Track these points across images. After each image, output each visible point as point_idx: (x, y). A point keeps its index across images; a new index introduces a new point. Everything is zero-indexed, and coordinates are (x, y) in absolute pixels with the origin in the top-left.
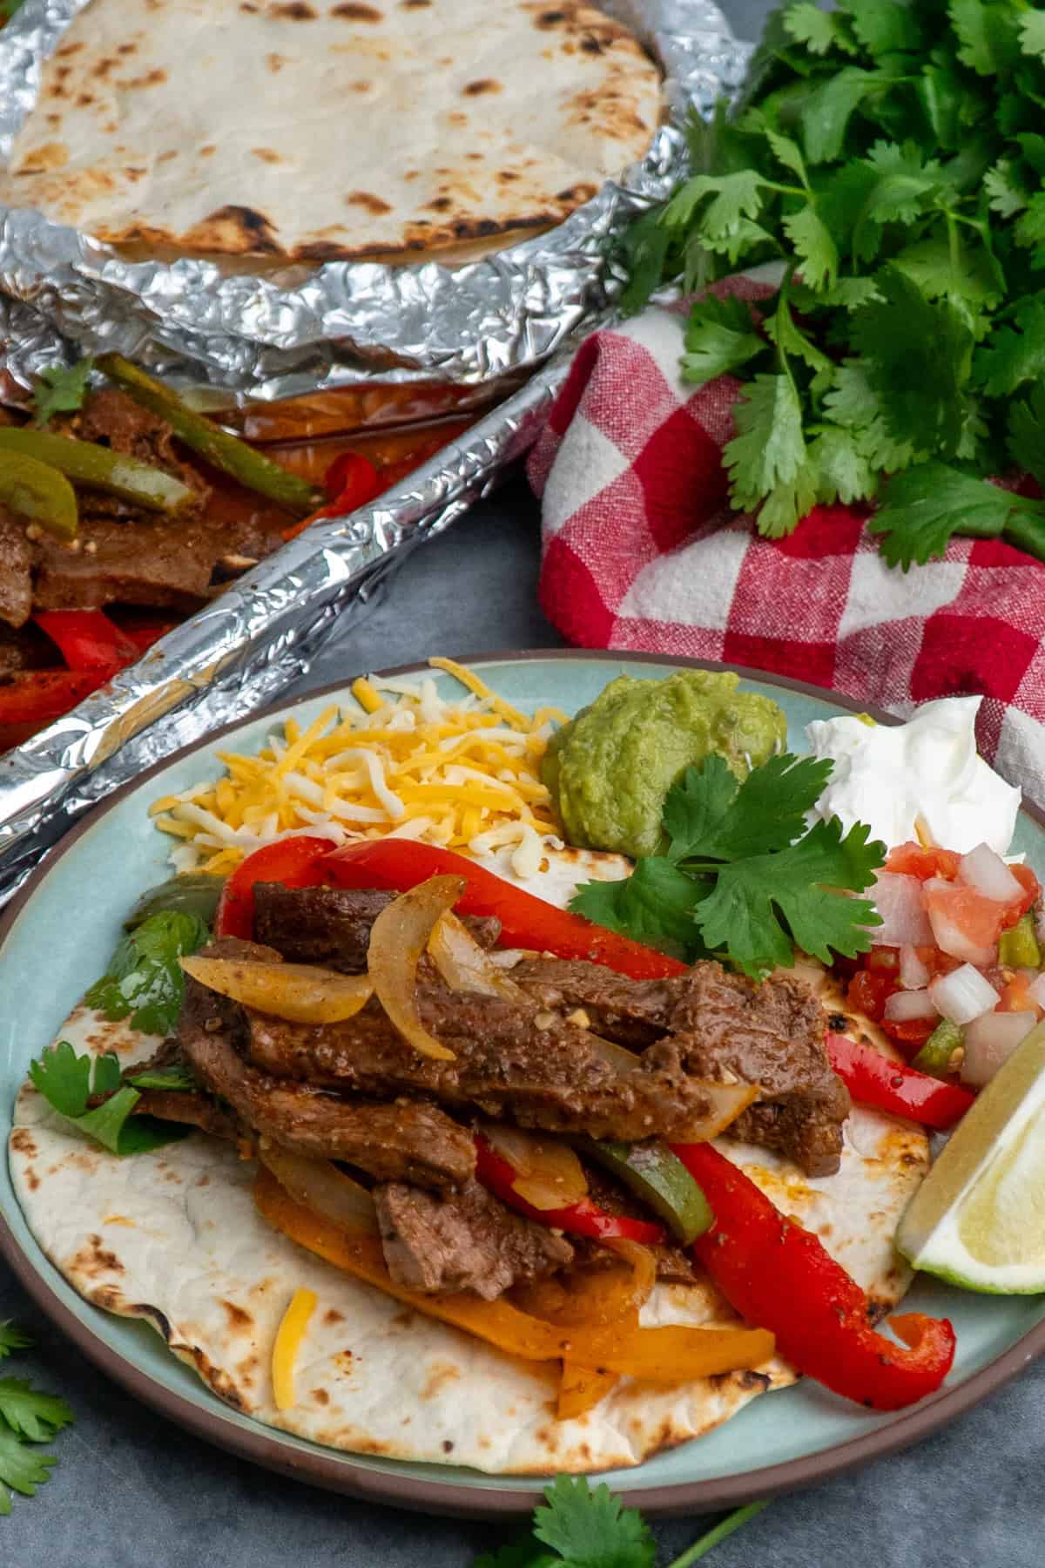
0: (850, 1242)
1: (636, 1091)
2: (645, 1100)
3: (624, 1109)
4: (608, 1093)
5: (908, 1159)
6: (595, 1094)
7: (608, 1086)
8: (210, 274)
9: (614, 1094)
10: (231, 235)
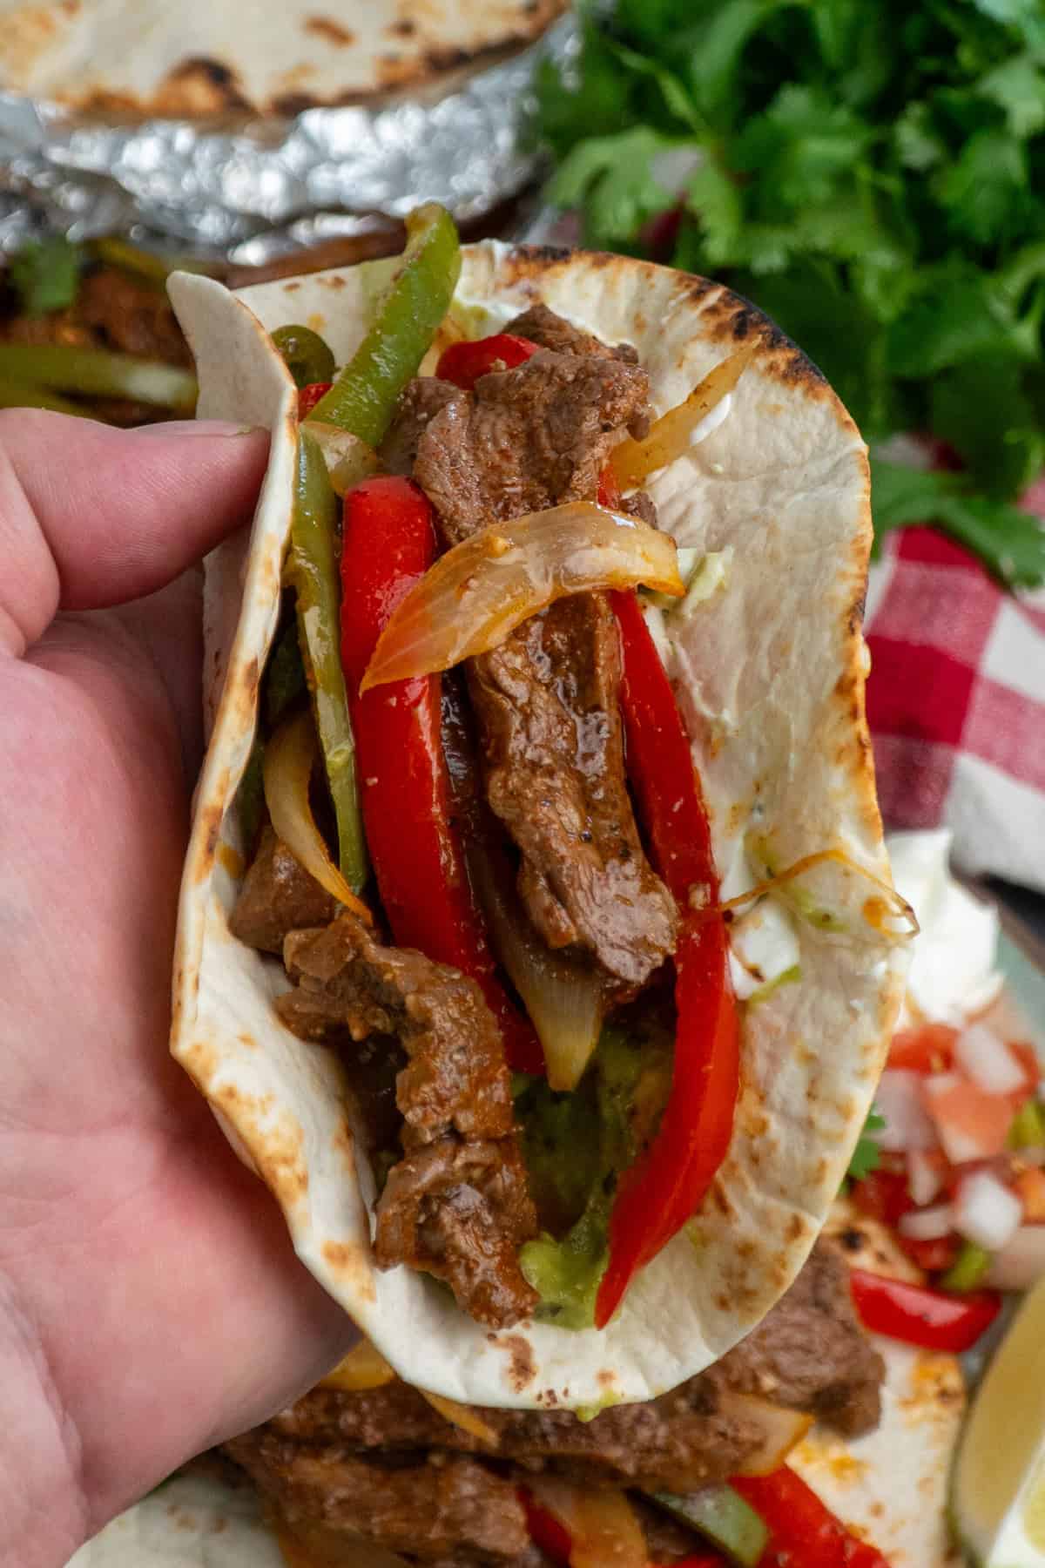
0: (903, 1523)
1: (691, 1446)
2: (697, 1453)
3: (679, 1465)
4: (658, 1450)
5: (944, 1395)
6: (649, 1450)
7: (660, 1442)
8: (183, 138)
9: (668, 1450)
10: (200, 94)
